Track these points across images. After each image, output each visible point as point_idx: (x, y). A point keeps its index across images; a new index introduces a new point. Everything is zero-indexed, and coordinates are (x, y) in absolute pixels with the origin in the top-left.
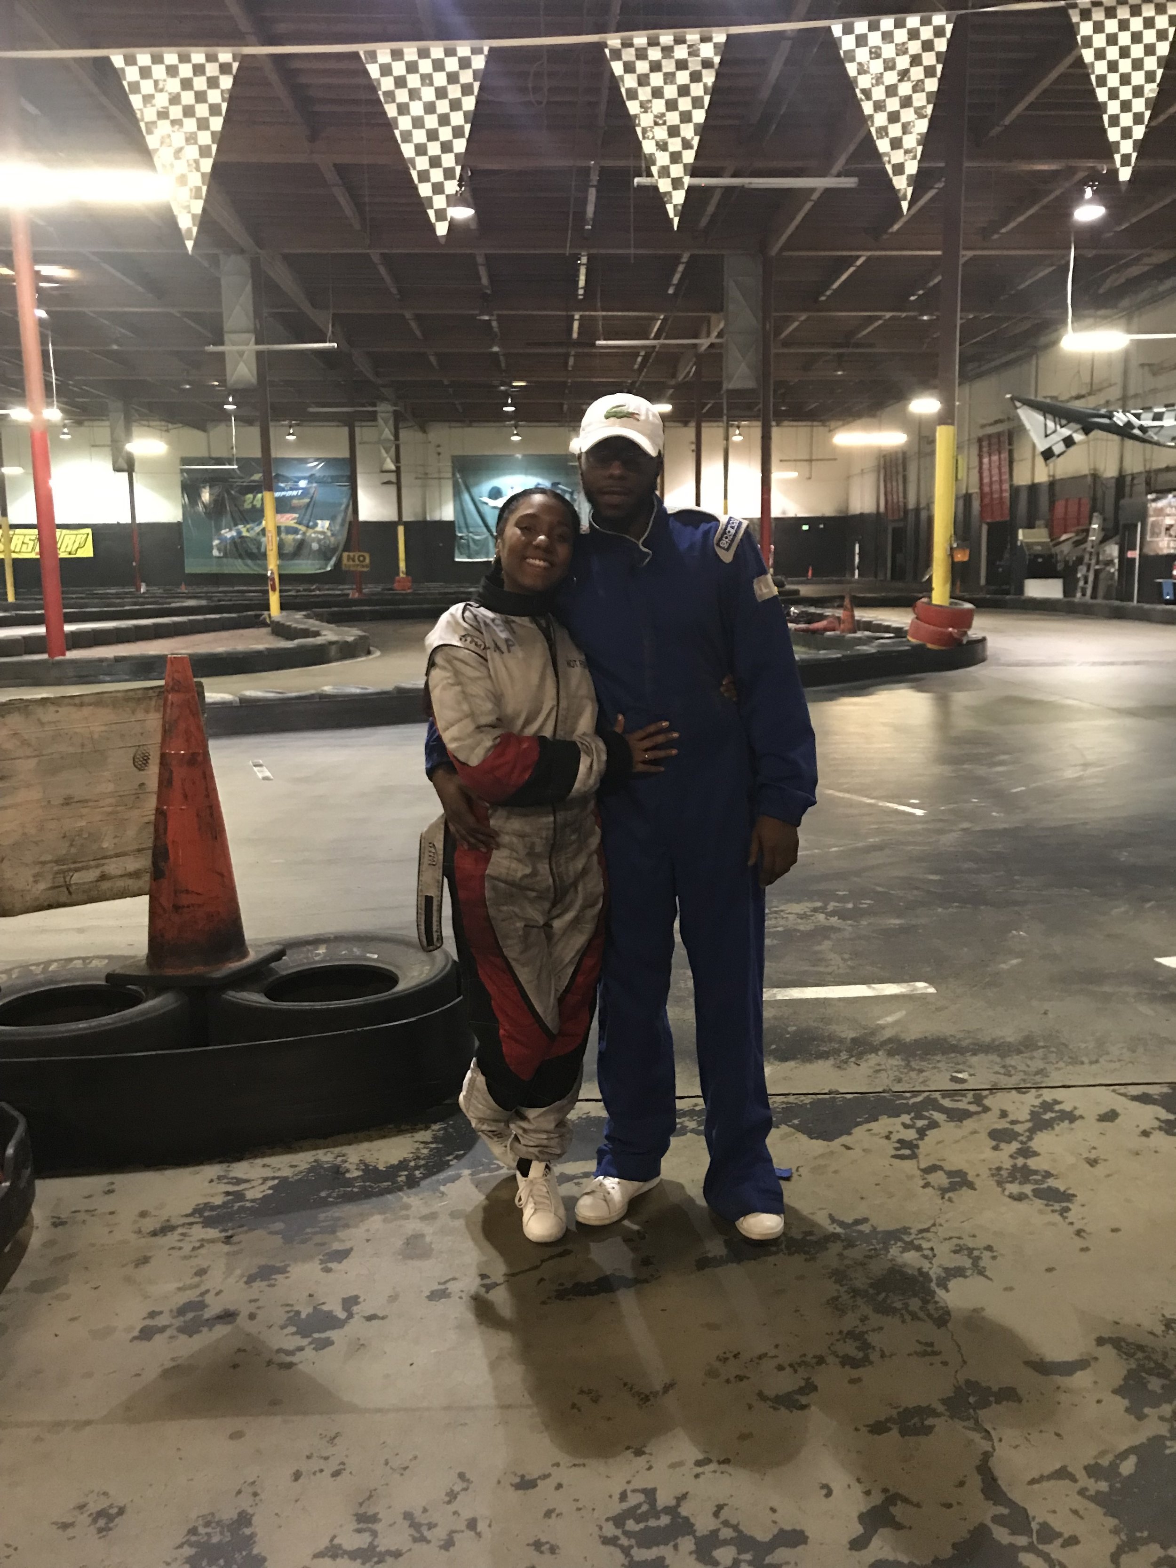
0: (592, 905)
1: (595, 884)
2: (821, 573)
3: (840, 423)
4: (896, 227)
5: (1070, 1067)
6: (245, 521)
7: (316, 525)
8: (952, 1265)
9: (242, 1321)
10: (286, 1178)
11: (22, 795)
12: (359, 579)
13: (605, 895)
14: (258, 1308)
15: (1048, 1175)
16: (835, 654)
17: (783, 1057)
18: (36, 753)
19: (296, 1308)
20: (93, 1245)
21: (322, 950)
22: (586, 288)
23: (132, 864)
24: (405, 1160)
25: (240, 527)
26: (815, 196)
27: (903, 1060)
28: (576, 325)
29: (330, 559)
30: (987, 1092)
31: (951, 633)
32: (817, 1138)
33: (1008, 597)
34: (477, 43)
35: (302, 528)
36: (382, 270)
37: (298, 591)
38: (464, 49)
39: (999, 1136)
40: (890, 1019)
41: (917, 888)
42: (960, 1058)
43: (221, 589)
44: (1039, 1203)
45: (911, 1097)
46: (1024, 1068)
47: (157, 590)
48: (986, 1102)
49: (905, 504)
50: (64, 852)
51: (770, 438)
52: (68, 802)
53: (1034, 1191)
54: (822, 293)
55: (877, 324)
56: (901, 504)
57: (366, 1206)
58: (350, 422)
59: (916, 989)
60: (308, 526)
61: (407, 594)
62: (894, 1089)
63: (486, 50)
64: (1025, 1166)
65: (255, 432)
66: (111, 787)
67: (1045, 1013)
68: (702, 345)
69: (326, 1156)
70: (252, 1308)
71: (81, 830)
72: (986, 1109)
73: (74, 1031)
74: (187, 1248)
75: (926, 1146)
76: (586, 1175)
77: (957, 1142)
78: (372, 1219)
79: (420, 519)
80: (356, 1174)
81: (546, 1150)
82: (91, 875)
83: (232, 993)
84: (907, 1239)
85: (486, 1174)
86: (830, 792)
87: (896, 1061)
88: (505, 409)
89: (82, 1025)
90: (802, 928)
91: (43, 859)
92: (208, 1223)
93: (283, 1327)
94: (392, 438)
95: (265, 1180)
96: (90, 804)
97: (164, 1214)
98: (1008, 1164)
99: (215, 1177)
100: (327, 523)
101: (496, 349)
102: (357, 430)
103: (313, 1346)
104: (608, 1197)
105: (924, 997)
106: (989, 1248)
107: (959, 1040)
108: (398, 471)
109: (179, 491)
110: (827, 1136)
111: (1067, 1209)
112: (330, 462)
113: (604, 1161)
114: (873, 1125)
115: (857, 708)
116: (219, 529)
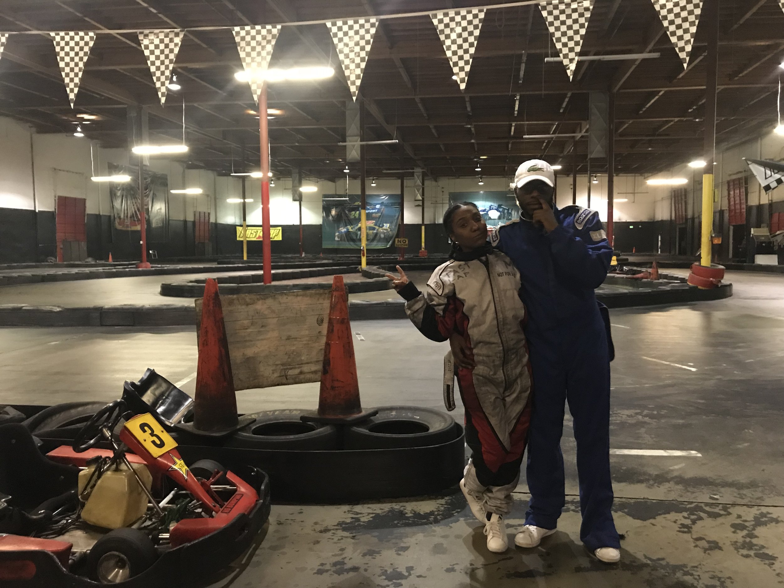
0: (525, 391)
1: (526, 381)
2: (640, 250)
3: (651, 174)
4: (681, 75)
5: (776, 497)
6: (351, 224)
7: (383, 226)
8: (709, 584)
9: (362, 570)
10: (378, 514)
11: (269, 335)
12: (402, 251)
13: (531, 387)
14: (368, 567)
15: (763, 547)
16: (649, 290)
17: (619, 481)
18: (277, 316)
19: (386, 569)
20: (295, 534)
21: (394, 413)
22: (518, 111)
23: (314, 368)
24: (433, 511)
25: (349, 227)
26: (637, 63)
27: (684, 486)
28: (513, 128)
29: (389, 242)
30: (730, 506)
31: (712, 281)
32: (638, 519)
33: (745, 264)
34: (481, 8)
35: (377, 227)
36: (420, 105)
37: (374, 257)
38: (475, 11)
39: (736, 527)
40: (676, 467)
41: (691, 406)
42: (715, 488)
43: (338, 256)
44: (758, 560)
45: (688, 504)
46: (751, 495)
47: (310, 256)
48: (729, 510)
49: (686, 216)
50: (285, 361)
51: (612, 182)
52: (289, 338)
53: (754, 554)
54: (641, 110)
55: (670, 124)
56: (684, 216)
57: (415, 529)
58: (401, 177)
59: (691, 454)
60: (379, 227)
61: (425, 258)
62: (679, 500)
63: (485, 10)
64: (750, 542)
65: (358, 183)
66: (307, 332)
67: (763, 470)
68: (578, 136)
69: (396, 506)
70: (366, 566)
71: (294, 351)
72: (729, 514)
73: (288, 439)
74: (336, 539)
75: (695, 528)
76: (520, 525)
77: (713, 527)
78: (418, 535)
79: (432, 222)
80: (411, 515)
81: (500, 509)
82: (297, 371)
83: (355, 428)
84: (685, 569)
85: (471, 521)
86: (645, 358)
87: (680, 487)
88: (476, 170)
89: (292, 437)
90: (629, 421)
91: (277, 363)
92: (344, 529)
93: (380, 576)
94: (421, 184)
95: (369, 514)
96: (298, 339)
97: (325, 524)
98: (741, 540)
99: (346, 511)
100: (388, 225)
101: (473, 141)
102: (405, 181)
103: (393, 585)
104: (531, 534)
105: (695, 458)
106: (730, 578)
107: (715, 480)
108: (423, 200)
109: (321, 210)
110: (643, 519)
111: (773, 564)
112: (391, 196)
113: (529, 518)
114: (667, 516)
115: (659, 318)
116: (338, 228)
